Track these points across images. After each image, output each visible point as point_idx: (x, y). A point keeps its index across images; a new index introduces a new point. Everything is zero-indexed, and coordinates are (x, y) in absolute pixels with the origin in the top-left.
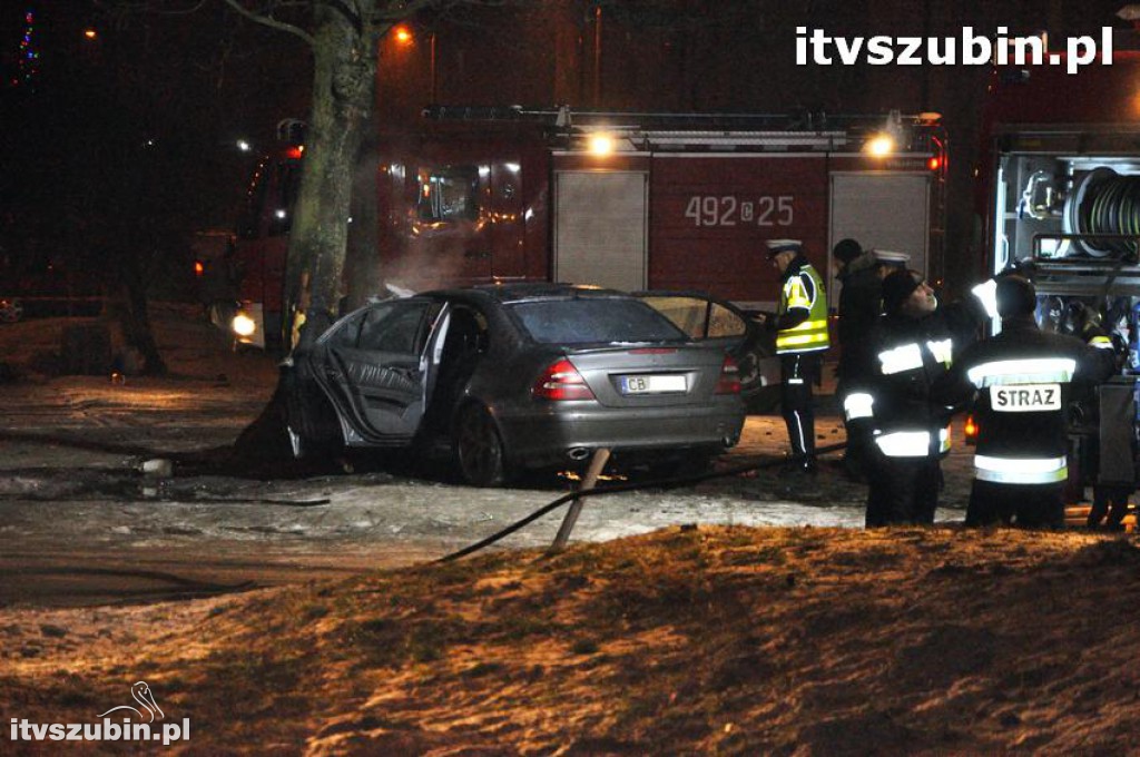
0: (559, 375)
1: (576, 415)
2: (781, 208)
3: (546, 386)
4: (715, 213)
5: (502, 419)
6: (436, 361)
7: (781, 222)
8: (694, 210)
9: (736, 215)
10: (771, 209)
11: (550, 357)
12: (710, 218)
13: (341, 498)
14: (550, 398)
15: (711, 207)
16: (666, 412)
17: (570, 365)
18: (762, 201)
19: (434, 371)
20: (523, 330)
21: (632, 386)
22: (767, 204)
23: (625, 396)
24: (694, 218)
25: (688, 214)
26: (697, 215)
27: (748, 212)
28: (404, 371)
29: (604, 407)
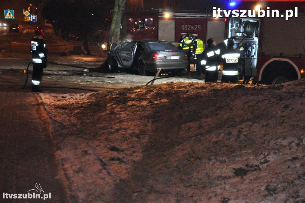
0: (156, 56)
1: (158, 63)
2: (199, 27)
3: (153, 58)
4: (187, 28)
5: (146, 64)
6: (135, 53)
7: (198, 30)
8: (183, 27)
9: (190, 29)
10: (197, 27)
11: (154, 53)
12: (186, 29)
13: (117, 77)
14: (154, 60)
15: (186, 27)
16: (175, 63)
17: (158, 54)
18: (195, 26)
19: (134, 55)
20: (150, 48)
21: (168, 58)
22: (196, 27)
23: (167, 60)
24: (183, 29)
25: (182, 28)
26: (184, 28)
27: (193, 28)
28: (129, 55)
29: (163, 62)
